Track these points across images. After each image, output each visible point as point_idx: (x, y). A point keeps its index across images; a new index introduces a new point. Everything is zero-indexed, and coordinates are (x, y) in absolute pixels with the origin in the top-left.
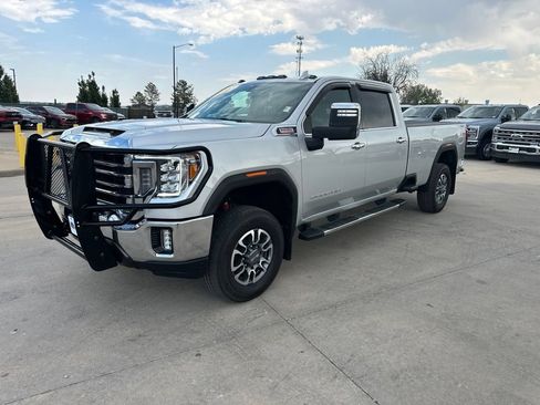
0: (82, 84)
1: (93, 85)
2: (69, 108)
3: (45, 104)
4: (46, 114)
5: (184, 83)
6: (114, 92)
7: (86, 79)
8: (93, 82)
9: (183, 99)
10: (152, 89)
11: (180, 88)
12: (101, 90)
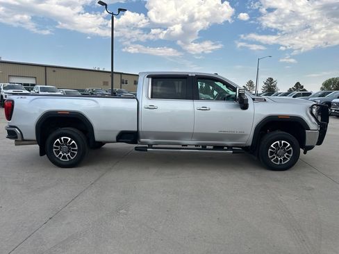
5: (271, 79)
10: (251, 84)
11: (268, 82)
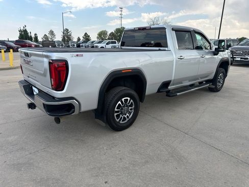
0: (20, 31)
1: (25, 31)
2: (16, 42)
3: (5, 41)
4: (6, 45)
5: (67, 30)
6: (35, 34)
7: (22, 28)
8: (26, 30)
9: (67, 37)
10: (52, 33)
12: (29, 34)
